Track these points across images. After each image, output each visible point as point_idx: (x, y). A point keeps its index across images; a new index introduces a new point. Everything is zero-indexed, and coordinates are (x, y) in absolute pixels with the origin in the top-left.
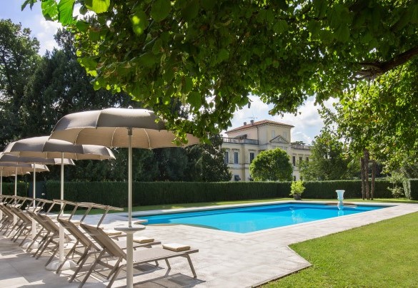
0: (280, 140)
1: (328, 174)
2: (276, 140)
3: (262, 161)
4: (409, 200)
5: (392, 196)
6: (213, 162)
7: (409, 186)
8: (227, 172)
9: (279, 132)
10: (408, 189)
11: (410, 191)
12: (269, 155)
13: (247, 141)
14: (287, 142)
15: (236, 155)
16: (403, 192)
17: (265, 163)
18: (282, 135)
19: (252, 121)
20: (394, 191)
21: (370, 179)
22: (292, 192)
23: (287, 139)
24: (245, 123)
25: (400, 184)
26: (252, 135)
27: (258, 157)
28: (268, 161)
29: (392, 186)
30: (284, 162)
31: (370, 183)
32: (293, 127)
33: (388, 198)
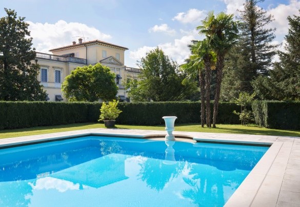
0: (112, 61)
1: (159, 94)
2: (108, 61)
3: (77, 77)
4: (264, 129)
5: (238, 122)
7: (265, 110)
9: (111, 53)
10: (262, 114)
11: (266, 117)
12: (89, 72)
13: (72, 59)
14: (121, 64)
16: (252, 116)
17: (82, 79)
18: (114, 56)
19: (80, 40)
20: (242, 115)
22: (102, 117)
23: (121, 61)
24: (74, 43)
26: (80, 53)
27: (73, 73)
28: (85, 77)
29: (239, 109)
30: (106, 80)
31: (212, 106)
32: (127, 49)
33: (232, 123)
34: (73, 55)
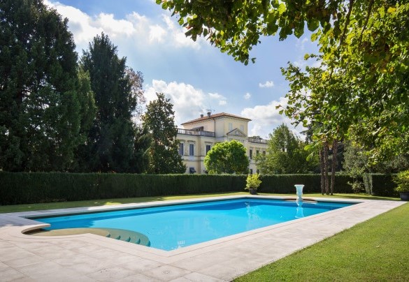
0: (237, 133)
1: (285, 167)
2: (233, 133)
3: (217, 152)
4: (371, 196)
5: (352, 192)
6: (167, 154)
7: (371, 181)
8: (181, 164)
9: (236, 125)
10: (369, 184)
11: (372, 186)
12: (225, 147)
13: (203, 133)
14: (245, 136)
15: (192, 147)
16: (364, 187)
17: (220, 155)
18: (239, 128)
19: (209, 113)
20: (354, 186)
21: (330, 174)
22: (248, 186)
23: (245, 133)
24: (202, 116)
25: (360, 179)
26: (209, 127)
27: (213, 149)
28: (224, 153)
29: (352, 180)
30: (241, 154)
31: (330, 177)
32: (250, 120)
33: (347, 193)
34: (202, 128)
